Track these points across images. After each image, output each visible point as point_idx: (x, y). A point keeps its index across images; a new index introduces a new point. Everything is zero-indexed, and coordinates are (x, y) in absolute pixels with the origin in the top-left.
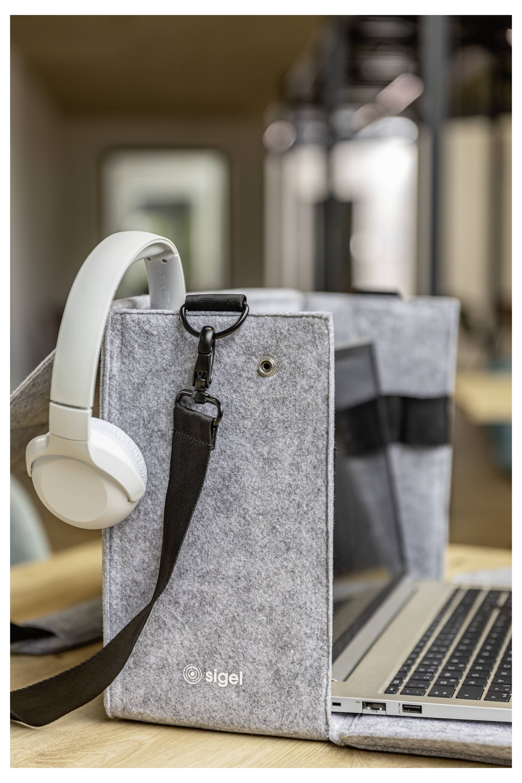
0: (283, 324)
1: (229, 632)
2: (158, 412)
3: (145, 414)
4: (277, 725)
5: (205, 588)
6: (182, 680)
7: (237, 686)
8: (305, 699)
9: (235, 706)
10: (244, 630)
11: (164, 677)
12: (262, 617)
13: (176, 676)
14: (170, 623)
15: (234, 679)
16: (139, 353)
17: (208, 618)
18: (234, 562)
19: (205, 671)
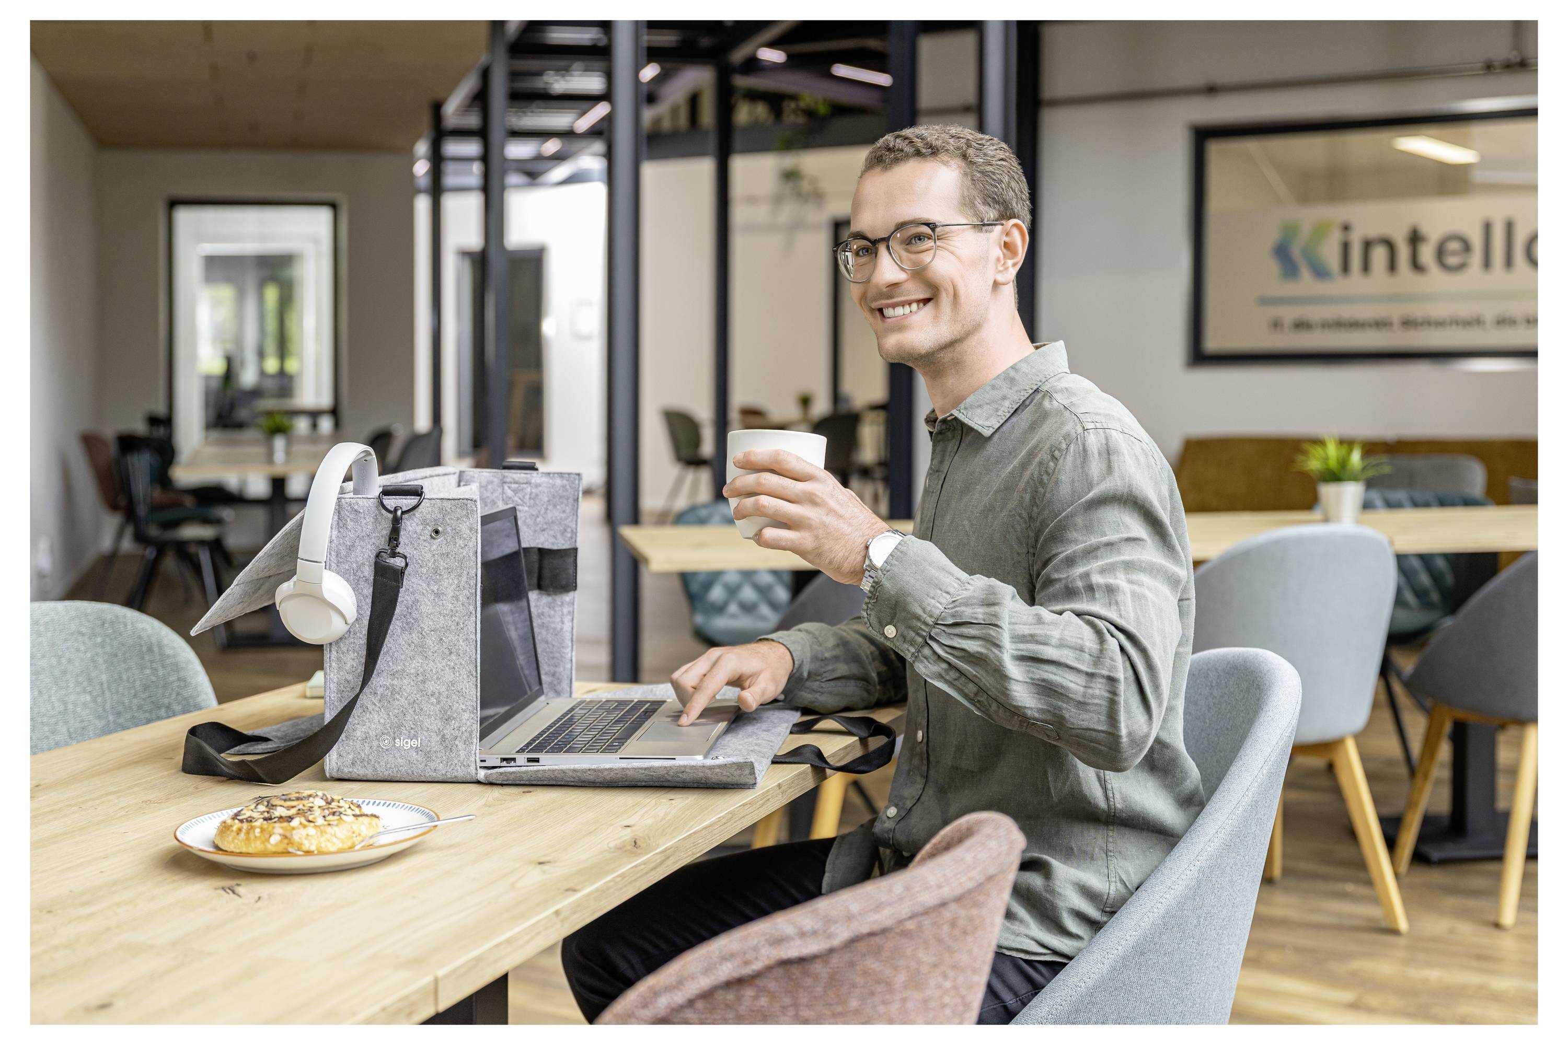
0: (447, 504)
1: (411, 711)
2: (363, 564)
3: (355, 565)
4: (444, 772)
5: (395, 682)
6: (379, 746)
7: (417, 748)
8: (462, 753)
9: (415, 762)
10: (421, 710)
11: (366, 745)
12: (433, 700)
13: (375, 744)
14: (370, 707)
15: (415, 743)
16: (350, 524)
17: (397, 703)
18: (415, 664)
19: (395, 739)
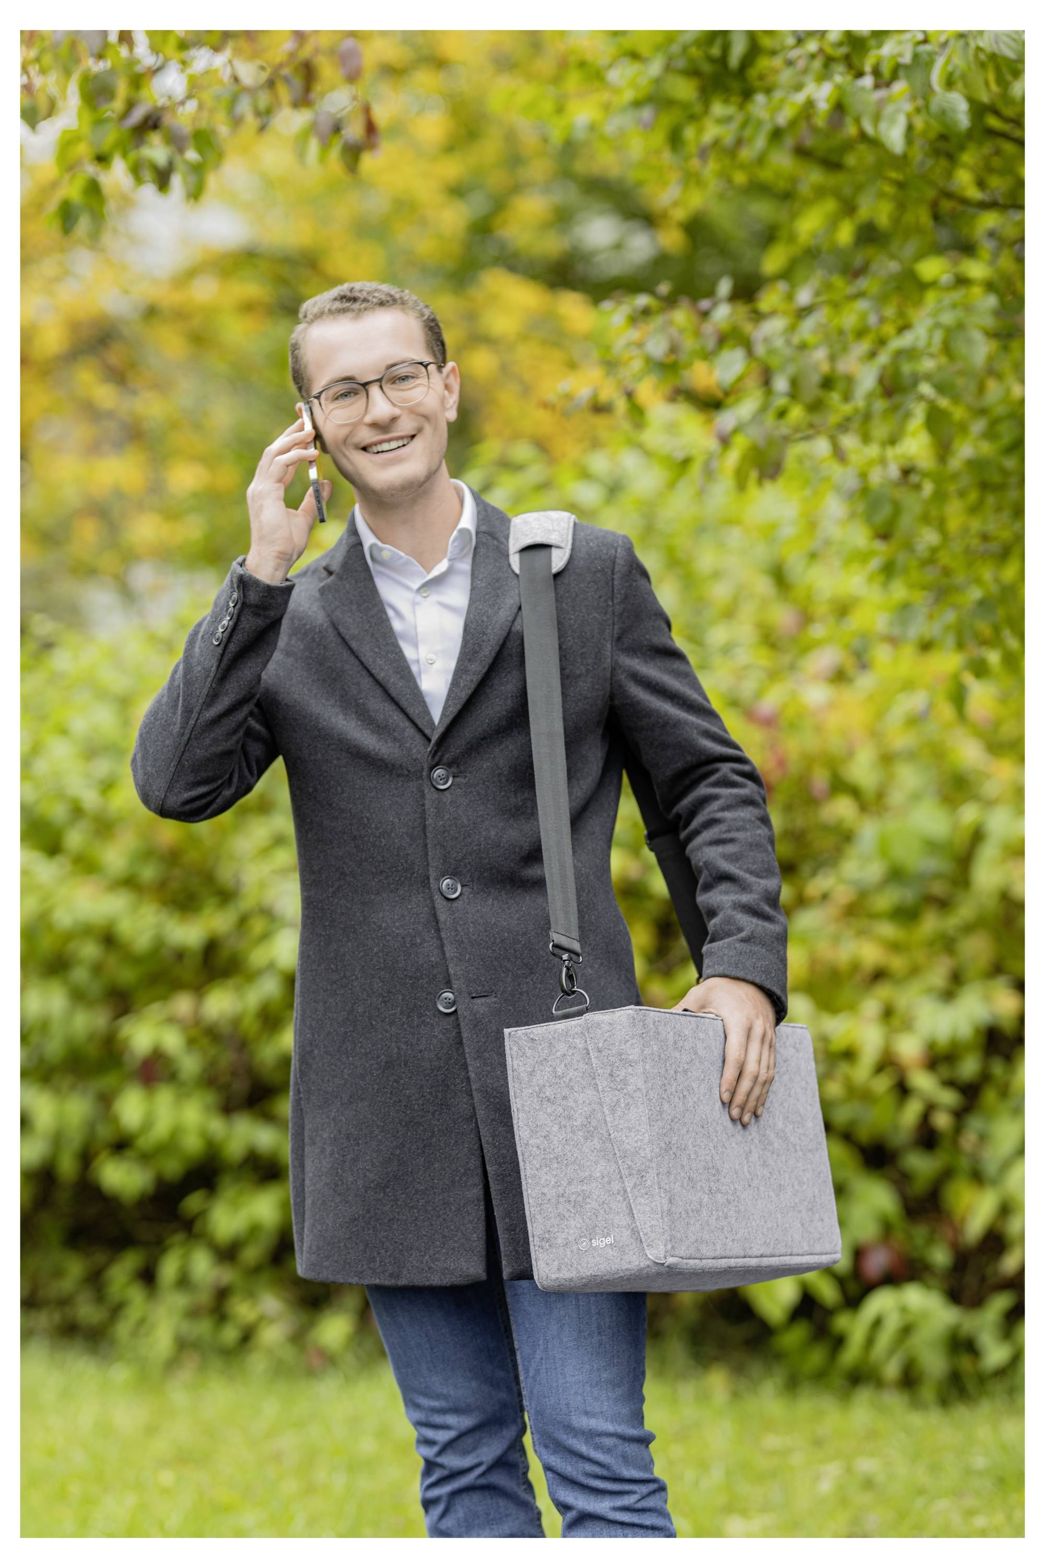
1: (602, 1212)
2: (544, 1086)
3: (537, 1088)
4: (637, 1263)
5: (585, 1188)
6: (579, 1249)
7: (611, 1244)
9: (611, 1258)
10: (611, 1209)
11: (568, 1250)
12: (619, 1198)
13: (575, 1247)
14: (567, 1215)
15: (609, 1240)
16: (529, 1052)
17: (589, 1206)
18: (599, 1168)
19: (591, 1240)
